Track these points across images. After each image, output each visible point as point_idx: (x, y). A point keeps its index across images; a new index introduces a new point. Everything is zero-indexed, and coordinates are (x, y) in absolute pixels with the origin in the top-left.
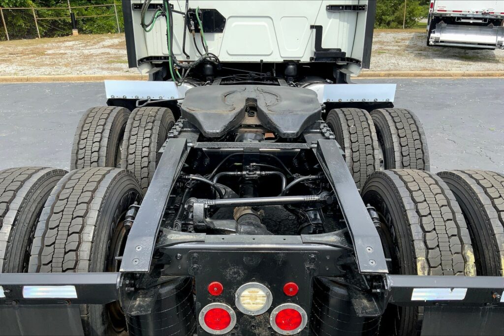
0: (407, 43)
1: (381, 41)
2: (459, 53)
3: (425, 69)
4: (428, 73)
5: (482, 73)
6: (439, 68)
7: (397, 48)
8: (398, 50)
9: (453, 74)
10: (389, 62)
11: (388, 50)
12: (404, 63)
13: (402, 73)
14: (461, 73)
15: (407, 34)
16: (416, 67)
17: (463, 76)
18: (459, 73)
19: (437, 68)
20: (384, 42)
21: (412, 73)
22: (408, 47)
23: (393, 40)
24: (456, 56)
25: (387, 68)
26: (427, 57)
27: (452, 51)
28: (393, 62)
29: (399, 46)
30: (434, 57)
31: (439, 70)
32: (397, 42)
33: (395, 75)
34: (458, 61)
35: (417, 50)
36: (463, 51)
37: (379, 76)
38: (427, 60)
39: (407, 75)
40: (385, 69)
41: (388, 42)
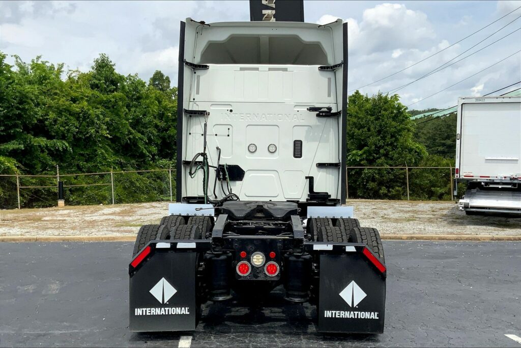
0: (445, 212)
1: (415, 210)
2: (499, 221)
3: (451, 233)
4: (453, 237)
5: (513, 238)
6: (467, 233)
7: (432, 216)
8: (431, 218)
9: (481, 238)
10: (416, 227)
11: (420, 218)
12: (431, 229)
13: (426, 237)
14: (490, 237)
15: (451, 205)
16: (443, 232)
17: (492, 239)
18: (488, 237)
19: (465, 233)
20: (419, 211)
21: (437, 237)
22: (445, 216)
23: (430, 209)
24: (494, 224)
25: (411, 232)
26: (462, 224)
27: (492, 219)
28: (420, 227)
29: (433, 215)
30: (468, 225)
31: (466, 234)
32: (433, 211)
33: (417, 238)
34: (493, 228)
35: (453, 219)
36: (503, 219)
37: (402, 239)
38: (458, 227)
39: (432, 238)
40: (408, 233)
41: (423, 212)
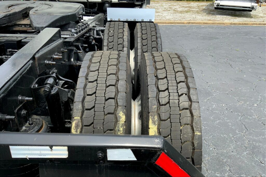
0: (204, 7)
1: (190, 6)
2: (231, 13)
3: (210, 20)
4: (211, 22)
5: (242, 23)
7: (198, 10)
8: (198, 11)
9: (225, 23)
10: (191, 16)
11: (192, 11)
12: (199, 17)
13: (197, 22)
14: (230, 23)
15: (205, 3)
16: (205, 19)
17: (231, 24)
18: (229, 23)
19: (217, 20)
20: (192, 7)
21: (202, 22)
22: (204, 9)
23: (197, 6)
24: (229, 14)
25: (189, 19)
26: (213, 14)
27: (228, 12)
28: (193, 16)
29: (199, 9)
30: (217, 15)
31: (218, 21)
32: (199, 7)
33: (192, 23)
34: (230, 17)
35: (209, 11)
36: (233, 12)
37: (184, 23)
38: (212, 16)
39: (200, 23)
40: (187, 20)
41: (193, 7)
